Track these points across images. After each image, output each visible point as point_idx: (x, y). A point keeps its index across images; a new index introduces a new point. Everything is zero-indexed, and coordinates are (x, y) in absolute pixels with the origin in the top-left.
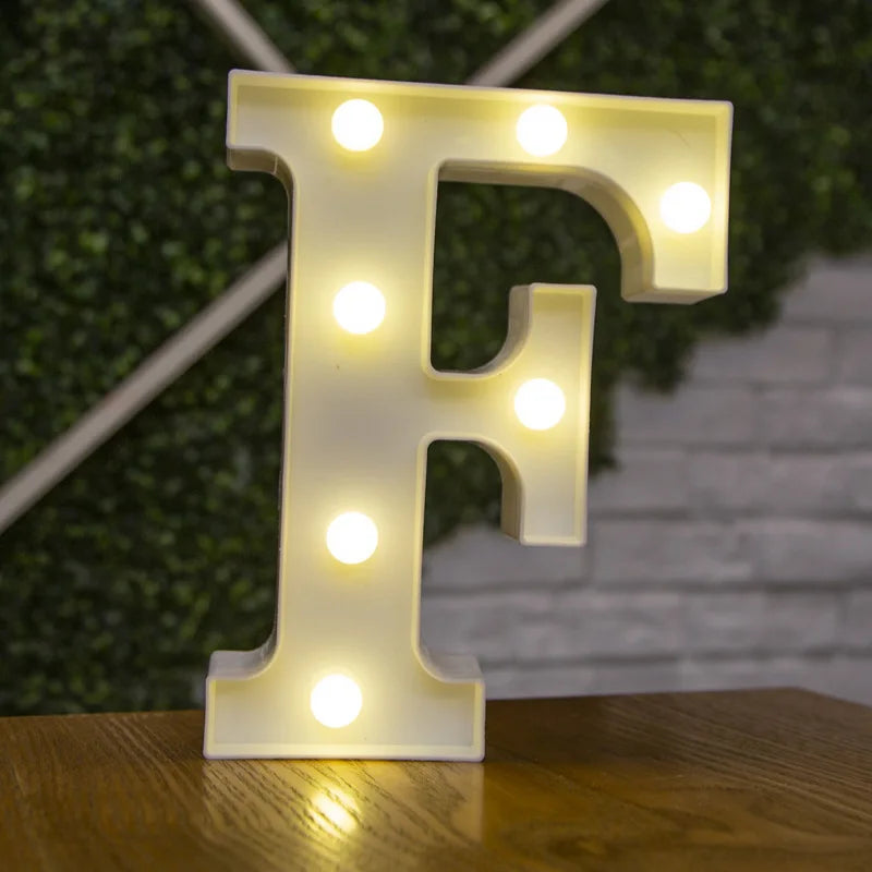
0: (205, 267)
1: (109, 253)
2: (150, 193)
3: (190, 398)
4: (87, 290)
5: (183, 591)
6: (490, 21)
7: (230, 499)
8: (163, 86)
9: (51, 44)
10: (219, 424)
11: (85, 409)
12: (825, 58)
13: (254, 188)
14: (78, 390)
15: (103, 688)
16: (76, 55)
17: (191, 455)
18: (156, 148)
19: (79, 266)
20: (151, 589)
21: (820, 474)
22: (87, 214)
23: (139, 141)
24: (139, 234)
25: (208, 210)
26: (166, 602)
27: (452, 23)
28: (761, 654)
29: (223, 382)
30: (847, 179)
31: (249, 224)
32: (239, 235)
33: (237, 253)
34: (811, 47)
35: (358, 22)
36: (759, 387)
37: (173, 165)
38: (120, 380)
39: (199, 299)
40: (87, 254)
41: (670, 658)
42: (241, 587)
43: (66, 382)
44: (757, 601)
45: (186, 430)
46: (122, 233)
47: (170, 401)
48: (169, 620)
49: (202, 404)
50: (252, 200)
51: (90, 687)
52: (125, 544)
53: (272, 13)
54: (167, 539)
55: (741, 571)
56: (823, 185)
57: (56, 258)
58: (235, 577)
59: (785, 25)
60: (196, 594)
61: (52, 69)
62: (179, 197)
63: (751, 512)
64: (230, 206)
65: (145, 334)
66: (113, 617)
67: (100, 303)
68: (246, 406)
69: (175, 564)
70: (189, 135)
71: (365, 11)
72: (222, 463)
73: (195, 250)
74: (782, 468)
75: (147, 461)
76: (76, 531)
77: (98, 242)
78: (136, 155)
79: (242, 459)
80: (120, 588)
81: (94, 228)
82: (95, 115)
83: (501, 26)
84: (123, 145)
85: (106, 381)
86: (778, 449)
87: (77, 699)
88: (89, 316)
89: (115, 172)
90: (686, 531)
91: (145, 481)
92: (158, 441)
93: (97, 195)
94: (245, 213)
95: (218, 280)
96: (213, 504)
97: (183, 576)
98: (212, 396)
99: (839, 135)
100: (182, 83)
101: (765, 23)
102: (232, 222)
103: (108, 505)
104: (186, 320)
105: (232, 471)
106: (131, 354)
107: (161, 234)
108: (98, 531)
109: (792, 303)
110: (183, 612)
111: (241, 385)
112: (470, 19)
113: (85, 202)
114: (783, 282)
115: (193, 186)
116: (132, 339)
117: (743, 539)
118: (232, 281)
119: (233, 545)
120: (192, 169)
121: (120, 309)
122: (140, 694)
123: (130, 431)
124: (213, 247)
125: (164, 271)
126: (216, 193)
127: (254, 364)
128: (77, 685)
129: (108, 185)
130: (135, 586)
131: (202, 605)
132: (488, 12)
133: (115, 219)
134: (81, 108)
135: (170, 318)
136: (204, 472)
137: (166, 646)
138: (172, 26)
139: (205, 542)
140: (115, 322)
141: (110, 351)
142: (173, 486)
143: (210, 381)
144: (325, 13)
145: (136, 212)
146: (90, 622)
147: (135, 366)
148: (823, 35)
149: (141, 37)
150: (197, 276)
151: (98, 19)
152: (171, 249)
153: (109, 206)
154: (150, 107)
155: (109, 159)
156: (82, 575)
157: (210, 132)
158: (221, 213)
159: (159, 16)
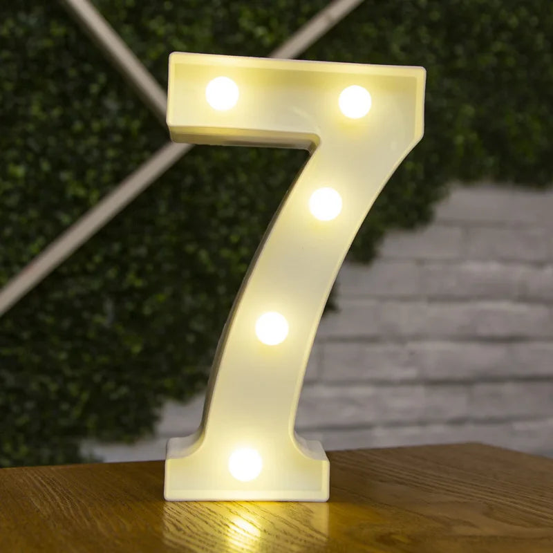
0: (87, 187)
1: (27, 178)
2: (52, 141)
3: (76, 268)
4: (13, 201)
5: (73, 388)
6: (262, 37)
7: (101, 331)
8: (60, 74)
10: (96, 284)
11: (11, 275)
12: (461, 63)
13: (117, 138)
14: (7, 264)
15: (24, 449)
16: (6, 54)
17: (78, 304)
18: (56, 113)
19: (8, 186)
20: (53, 387)
21: (456, 314)
22: (12, 154)
23: (45, 108)
24: (45, 166)
25: (88, 152)
26: (63, 395)
27: (239, 38)
28: (422, 423)
29: (98, 259)
30: (474, 136)
31: (114, 160)
32: (108, 167)
33: (106, 178)
34: (453, 56)
35: (180, 36)
36: (421, 262)
37: (66, 123)
38: (33, 257)
39: (83, 207)
40: (14, 179)
41: (368, 426)
42: (110, 385)
44: (420, 391)
45: (74, 289)
46: (34, 165)
47: (65, 270)
48: (65, 406)
49: (85, 272)
50: (115, 146)
51: (16, 448)
52: (36, 359)
53: (128, 29)
54: (63, 356)
55: (411, 373)
56: (459, 140)
58: (105, 379)
59: (437, 43)
60: (82, 390)
62: (70, 143)
64: (102, 149)
65: (49, 228)
66: (30, 405)
67: (21, 209)
68: (112, 273)
69: (68, 372)
70: (77, 105)
71: (185, 30)
72: (97, 309)
73: (80, 176)
74: (435, 310)
75: (50, 307)
76: (6, 352)
77: (20, 171)
78: (43, 117)
79: (109, 306)
80: (34, 386)
81: (17, 162)
82: (17, 92)
83: (268, 40)
84: (35, 110)
85: (25, 258)
86: (432, 299)
87: (7, 456)
88: (14, 217)
89: (31, 127)
90: (377, 349)
91: (49, 320)
92: (57, 295)
93: (19, 142)
94: (111, 153)
95: (94, 195)
96: (92, 334)
97: (73, 379)
98: (90, 267)
99: (469, 110)
100: (72, 73)
101: (424, 41)
102: (103, 159)
103: (25, 335)
104: (75, 220)
105: (103, 314)
106: (40, 241)
107: (59, 166)
108: (20, 351)
109: (442, 210)
110: (73, 402)
111: (108, 260)
112: (250, 36)
113: (11, 146)
114: (437, 198)
115: (78, 137)
116: (40, 232)
117: (412, 353)
118: (103, 196)
119: (103, 359)
120: (78, 126)
121: (33, 213)
122: (46, 452)
123: (40, 289)
124: (91, 174)
125: (61, 189)
126: (93, 140)
127: (116, 247)
128: (8, 448)
129: (25, 135)
130: (43, 386)
131: (85, 396)
132: (260, 31)
133: (30, 157)
134: (9, 87)
135: (65, 219)
136: (86, 315)
137: (63, 422)
138: (66, 36)
139: (87, 358)
140: (31, 221)
141: (27, 239)
142: (66, 324)
143: (89, 257)
144: (161, 31)
145: (43, 153)
146: (15, 409)
147: (43, 248)
148: (459, 50)
149: (47, 43)
150: (81, 192)
151: (20, 32)
152: (65, 176)
153: (27, 148)
154: (53, 88)
155: (26, 119)
156: (10, 379)
157: (89, 103)
158: (96, 153)
159: (58, 30)
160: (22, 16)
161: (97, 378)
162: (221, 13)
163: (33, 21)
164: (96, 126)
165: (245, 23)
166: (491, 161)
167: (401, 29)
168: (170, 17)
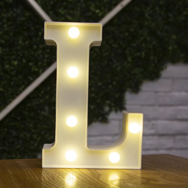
0: (38, 68)
1: (18, 65)
2: (26, 52)
3: (35, 95)
4: (14, 73)
5: (35, 136)
6: (98, 13)
7: (44, 117)
8: (29, 29)
9: (5, 21)
10: (42, 101)
11: (14, 98)
13: (48, 51)
14: (12, 94)
16: (10, 23)
17: (36, 108)
18: (27, 42)
19: (12, 68)
20: (28, 136)
21: (170, 111)
22: (13, 57)
23: (24, 41)
24: (24, 61)
25: (38, 56)
26: (31, 138)
27: (90, 14)
28: (156, 149)
29: (42, 92)
30: (176, 46)
31: (47, 58)
32: (45, 60)
33: (45, 65)
35: (69, 14)
36: (157, 92)
37: (31, 46)
38: (21, 92)
39: (38, 75)
40: (13, 65)
42: (47, 135)
43: (10, 93)
44: (156, 138)
45: (35, 103)
46: (20, 61)
47: (31, 96)
48: (32, 142)
49: (38, 97)
50: (48, 53)
52: (23, 126)
53: (51, 13)
54: (31, 125)
55: (153, 131)
56: (170, 48)
57: (7, 66)
58: (46, 133)
60: (38, 137)
61: (5, 26)
62: (32, 53)
63: (155, 119)
65: (26, 82)
66: (21, 142)
67: (16, 76)
68: (47, 97)
69: (33, 131)
70: (34, 39)
71: (71, 12)
72: (43, 109)
73: (36, 64)
74: (161, 109)
75: (27, 109)
76: (12, 124)
77: (16, 63)
78: (23, 44)
79: (47, 108)
80: (22, 135)
81: (15, 60)
82: (14, 36)
83: (100, 14)
84: (20, 42)
85: (18, 92)
86: (160, 106)
88: (14, 78)
89: (19, 48)
91: (27, 113)
92: (29, 105)
93: (15, 53)
94: (46, 56)
95: (41, 71)
96: (41, 118)
97: (35, 133)
98: (40, 95)
99: (174, 37)
100: (33, 28)
101: (158, 12)
102: (44, 58)
103: (19, 118)
104: (34, 79)
105: (45, 111)
106: (23, 86)
107: (29, 61)
108: (17, 124)
109: (164, 74)
110: (35, 141)
111: (46, 93)
112: (94, 13)
113: (13, 54)
114: (162, 69)
115: (35, 50)
116: (23, 83)
117: (153, 124)
118: (44, 71)
119: (45, 126)
120: (35, 47)
121: (21, 77)
124: (40, 63)
125: (30, 69)
126: (40, 52)
127: (49, 88)
128: (14, 156)
129: (17, 51)
130: (25, 135)
131: (39, 139)
132: (97, 11)
133: (19, 58)
134: (11, 34)
135: (31, 79)
136: (39, 111)
137: (32, 148)
138: (30, 16)
139: (39, 126)
140: (20, 79)
141: (19, 86)
142: (32, 114)
143: (40, 92)
144: (63, 12)
145: (23, 57)
146: (16, 143)
147: (24, 89)
148: (170, 15)
149: (24, 18)
150: (36, 70)
151: (14, 15)
152: (31, 64)
153: (18, 55)
154: (26, 34)
155: (17, 45)
156: (14, 133)
157: (38, 39)
158: (41, 56)
159: (27, 14)
160: (15, 10)
161: (43, 133)
162: (84, 5)
163: (19, 11)
164: (41, 46)
165: (92, 9)
166: (182, 55)
167: (148, 8)
168: (65, 8)
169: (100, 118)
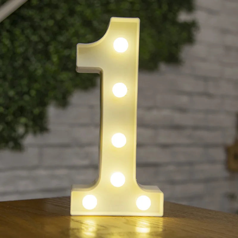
36: (91, 107)
63: (89, 144)
90: (70, 151)
169: (11, 144)
